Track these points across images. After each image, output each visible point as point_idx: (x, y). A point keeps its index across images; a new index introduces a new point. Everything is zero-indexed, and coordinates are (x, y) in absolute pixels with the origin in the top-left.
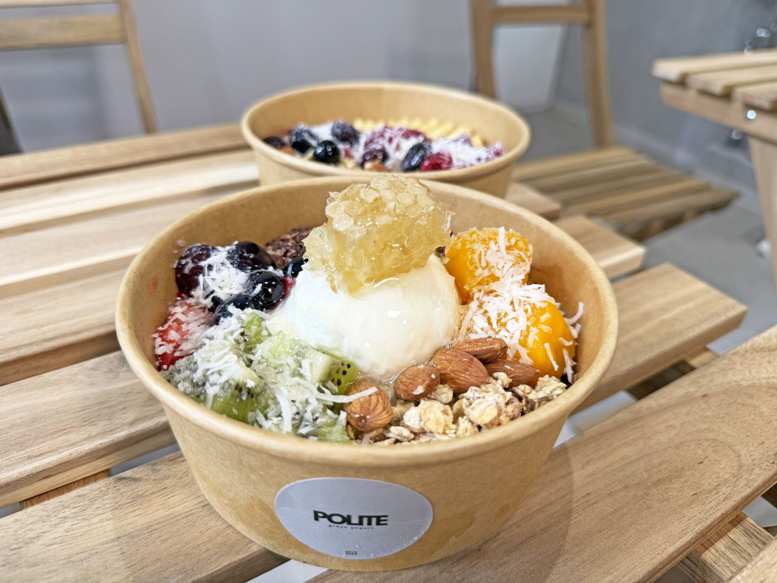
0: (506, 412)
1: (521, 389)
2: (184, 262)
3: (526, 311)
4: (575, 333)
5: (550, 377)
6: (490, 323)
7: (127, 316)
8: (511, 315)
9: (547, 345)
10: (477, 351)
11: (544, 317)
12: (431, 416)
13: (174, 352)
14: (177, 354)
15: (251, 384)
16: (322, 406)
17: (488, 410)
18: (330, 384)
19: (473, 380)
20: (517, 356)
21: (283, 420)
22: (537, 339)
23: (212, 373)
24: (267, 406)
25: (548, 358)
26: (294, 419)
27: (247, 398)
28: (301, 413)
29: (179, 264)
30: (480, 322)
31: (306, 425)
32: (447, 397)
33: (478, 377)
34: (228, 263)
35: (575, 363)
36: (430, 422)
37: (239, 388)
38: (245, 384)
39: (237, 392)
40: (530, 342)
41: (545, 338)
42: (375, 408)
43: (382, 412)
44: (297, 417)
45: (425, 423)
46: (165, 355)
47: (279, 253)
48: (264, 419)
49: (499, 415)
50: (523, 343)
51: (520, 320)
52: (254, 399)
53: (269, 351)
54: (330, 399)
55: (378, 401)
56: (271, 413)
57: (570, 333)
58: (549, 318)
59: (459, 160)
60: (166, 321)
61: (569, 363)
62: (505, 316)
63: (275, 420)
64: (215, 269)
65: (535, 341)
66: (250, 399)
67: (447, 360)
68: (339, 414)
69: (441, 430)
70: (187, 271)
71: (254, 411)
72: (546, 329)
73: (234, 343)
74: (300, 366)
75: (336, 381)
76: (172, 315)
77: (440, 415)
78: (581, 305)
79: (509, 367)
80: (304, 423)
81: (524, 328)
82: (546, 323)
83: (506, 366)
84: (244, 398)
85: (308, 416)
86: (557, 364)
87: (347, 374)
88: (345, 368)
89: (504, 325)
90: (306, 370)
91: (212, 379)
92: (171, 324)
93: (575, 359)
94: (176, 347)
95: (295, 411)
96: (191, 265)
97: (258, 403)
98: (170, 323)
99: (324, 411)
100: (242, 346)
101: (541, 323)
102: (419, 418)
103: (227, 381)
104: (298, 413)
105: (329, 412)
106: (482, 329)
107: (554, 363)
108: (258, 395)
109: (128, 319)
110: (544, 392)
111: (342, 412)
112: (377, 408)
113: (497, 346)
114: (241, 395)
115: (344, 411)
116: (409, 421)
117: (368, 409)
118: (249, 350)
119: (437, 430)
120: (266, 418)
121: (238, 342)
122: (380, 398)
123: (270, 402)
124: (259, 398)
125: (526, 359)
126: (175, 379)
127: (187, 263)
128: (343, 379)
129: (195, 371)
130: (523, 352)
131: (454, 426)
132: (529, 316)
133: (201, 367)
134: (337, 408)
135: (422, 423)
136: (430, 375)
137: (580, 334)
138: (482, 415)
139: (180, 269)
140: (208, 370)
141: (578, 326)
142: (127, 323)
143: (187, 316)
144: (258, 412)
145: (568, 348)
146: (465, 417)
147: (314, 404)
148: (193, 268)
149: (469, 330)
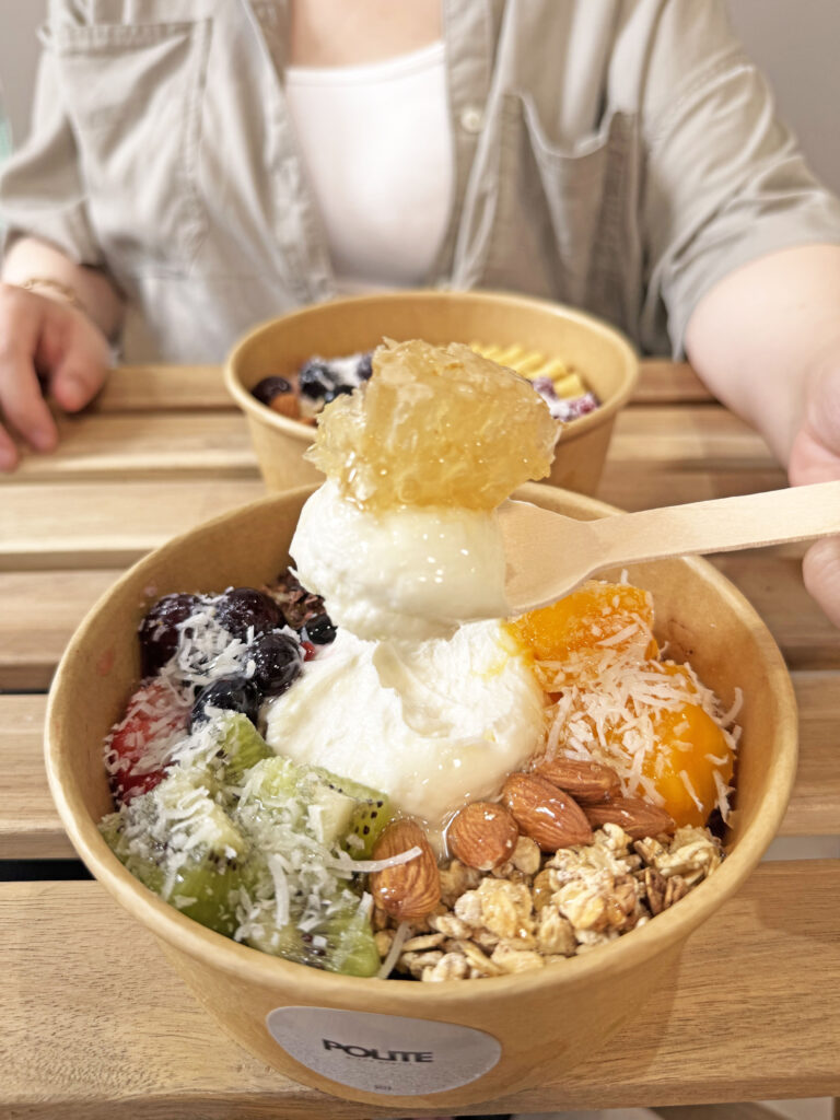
0: (615, 902)
2: (152, 624)
3: (652, 716)
4: (732, 742)
5: (694, 827)
6: (596, 735)
8: (631, 722)
9: (684, 775)
10: (572, 784)
11: (679, 729)
12: (497, 911)
13: (130, 769)
14: (133, 773)
15: (231, 853)
16: (335, 882)
17: (590, 904)
19: (568, 838)
20: (641, 790)
21: (275, 904)
22: (670, 765)
23: (178, 831)
24: (255, 881)
25: (686, 793)
26: (293, 903)
27: (227, 872)
28: (304, 892)
29: (146, 625)
30: (580, 732)
31: (310, 916)
32: (530, 863)
33: (575, 833)
34: (216, 623)
35: (732, 789)
36: (494, 919)
37: (215, 857)
38: (224, 851)
39: (212, 863)
40: (659, 768)
41: (682, 761)
43: (422, 894)
44: (299, 899)
45: (487, 919)
46: (120, 772)
47: (293, 597)
48: (250, 902)
49: (605, 909)
50: (649, 770)
51: (644, 730)
52: (237, 872)
53: (262, 785)
54: (348, 865)
55: (418, 872)
56: (261, 891)
57: (725, 743)
58: (688, 730)
60: (121, 717)
61: (723, 791)
62: (619, 726)
63: (266, 904)
64: (195, 634)
65: (666, 769)
66: (231, 873)
67: (527, 798)
68: (361, 897)
69: (511, 933)
70: (156, 637)
71: (236, 888)
72: (683, 746)
73: (208, 770)
74: (306, 813)
75: (361, 829)
76: (134, 705)
77: (508, 907)
78: (738, 692)
79: (626, 814)
80: (307, 912)
81: (649, 747)
82: (684, 738)
83: (623, 812)
84: (222, 872)
85: (314, 899)
86: (701, 801)
87: (378, 816)
88: (375, 808)
89: (620, 738)
91: (177, 840)
92: (131, 720)
93: (733, 783)
94: (134, 761)
95: (295, 890)
96: (162, 629)
97: (242, 876)
98: (129, 719)
99: (340, 889)
100: (219, 774)
101: (675, 738)
102: (478, 909)
103: (197, 847)
104: (299, 894)
105: (347, 893)
106: (585, 744)
107: (696, 800)
108: (242, 866)
110: (680, 857)
111: (366, 894)
112: (416, 886)
113: (604, 782)
114: (218, 868)
115: (369, 893)
116: (463, 913)
117: (403, 889)
119: (505, 932)
120: (254, 899)
121: (212, 768)
122: (423, 872)
123: (260, 875)
124: (244, 870)
125: (653, 797)
126: (125, 833)
127: (156, 627)
128: (372, 824)
129: (155, 821)
130: (649, 785)
131: (532, 925)
132: (657, 725)
133: (165, 815)
134: (361, 884)
135: (483, 918)
136: (504, 842)
137: (740, 743)
138: (579, 914)
139: (145, 635)
140: (172, 823)
141: (738, 730)
143: (155, 706)
144: (243, 890)
145: (721, 769)
146: (553, 907)
147: (324, 879)
148: (165, 634)
149: (562, 744)
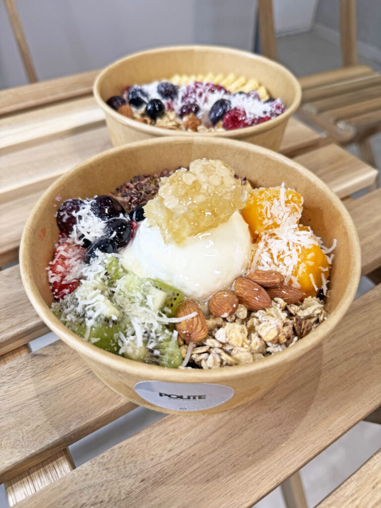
0: (283, 332)
1: (293, 309)
2: (62, 214)
3: (298, 250)
4: (330, 261)
5: (312, 297)
6: (272, 258)
7: (28, 268)
8: (288, 253)
9: (311, 275)
10: (263, 283)
11: (310, 256)
12: (233, 335)
13: (61, 281)
14: (63, 283)
15: (115, 318)
16: (161, 327)
17: (272, 332)
18: (166, 309)
19: (261, 305)
20: (291, 282)
21: (136, 338)
22: (304, 271)
23: (89, 309)
24: (126, 328)
25: (311, 283)
26: (144, 336)
27: (113, 326)
28: (149, 332)
29: (59, 214)
30: (266, 258)
31: (152, 342)
32: (243, 314)
33: (264, 303)
34: (92, 213)
35: (328, 281)
36: (233, 339)
37: (107, 320)
38: (111, 317)
39: (106, 323)
40: (300, 272)
41: (310, 269)
42: (196, 328)
43: (201, 331)
44: (146, 335)
45: (229, 339)
46: (55, 283)
47: (126, 199)
48: (124, 337)
49: (278, 334)
50: (295, 273)
51: (293, 256)
52: (117, 325)
53: (125, 286)
54: (166, 320)
55: (198, 322)
56: (129, 333)
57: (327, 261)
58: (313, 257)
59: (250, 113)
60: (53, 258)
61: (325, 282)
62: (283, 254)
63: (132, 338)
64: (83, 218)
65: (303, 273)
66: (115, 325)
67: (243, 288)
68: (172, 331)
69: (240, 345)
70: (64, 220)
71: (117, 332)
72: (311, 263)
73: (101, 281)
74: (146, 298)
75: (170, 305)
76: (58, 252)
77: (239, 334)
78: (335, 241)
79: (285, 292)
80: (150, 340)
81: (296, 263)
82: (311, 260)
83: (283, 291)
84: (111, 326)
85: (153, 335)
86: (317, 287)
87: (177, 300)
88: (176, 296)
89: (282, 260)
90: (150, 302)
91: (89, 313)
92: (58, 260)
93: (329, 278)
94: (63, 277)
95: (144, 331)
96: (67, 216)
97: (120, 327)
98: (56, 259)
99: (163, 330)
100: (107, 283)
101: (308, 260)
102: (225, 336)
103: (99, 316)
104: (146, 332)
105: (167, 331)
106: (267, 263)
107: (315, 286)
108: (119, 322)
109: (28, 270)
110: (308, 312)
111: (175, 331)
112: (198, 327)
113: (277, 280)
114: (109, 324)
115: (176, 329)
116: (219, 337)
117: (192, 328)
118: (111, 284)
119: (237, 345)
120: (126, 336)
121: (103, 280)
122: (199, 319)
123: (128, 325)
124: (120, 324)
125: (296, 284)
126: (64, 312)
127: (64, 215)
128: (174, 303)
129: (77, 305)
130: (295, 280)
131: (248, 341)
132: (299, 254)
133: (82, 303)
134: (172, 327)
135: (227, 339)
136: (232, 305)
137: (333, 261)
138: (267, 335)
139: (59, 218)
140: (85, 306)
141: (332, 256)
142: (28, 275)
143: (68, 252)
144: (120, 333)
145: (325, 273)
146: (256, 334)
147: (156, 326)
148: (69, 218)
149: (258, 263)
